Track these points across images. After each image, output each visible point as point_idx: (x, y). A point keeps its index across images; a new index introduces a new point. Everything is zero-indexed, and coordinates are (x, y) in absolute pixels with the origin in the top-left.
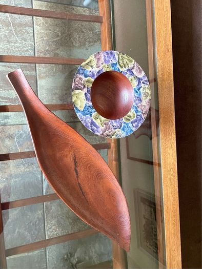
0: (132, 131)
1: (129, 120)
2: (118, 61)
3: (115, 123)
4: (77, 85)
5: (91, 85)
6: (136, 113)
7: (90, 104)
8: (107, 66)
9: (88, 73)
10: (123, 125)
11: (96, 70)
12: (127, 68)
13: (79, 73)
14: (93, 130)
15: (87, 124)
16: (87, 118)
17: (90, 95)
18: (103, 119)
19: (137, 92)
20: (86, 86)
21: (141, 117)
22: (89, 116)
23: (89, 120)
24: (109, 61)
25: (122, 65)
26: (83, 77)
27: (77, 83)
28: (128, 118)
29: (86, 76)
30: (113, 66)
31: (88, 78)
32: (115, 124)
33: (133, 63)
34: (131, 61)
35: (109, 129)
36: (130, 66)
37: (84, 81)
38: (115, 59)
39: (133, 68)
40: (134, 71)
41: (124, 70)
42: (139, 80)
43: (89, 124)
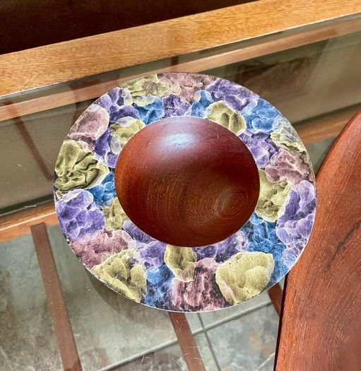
0: (260, 103)
1: (236, 116)
2: (83, 186)
3: (261, 153)
4: (204, 294)
5: (187, 251)
6: (208, 104)
7: (240, 236)
8: (111, 218)
9: (156, 269)
10: (257, 131)
11: (136, 249)
12: (95, 156)
13: (168, 298)
14: (310, 207)
15: (304, 231)
16: (285, 235)
17: (216, 245)
18: (264, 189)
19: (153, 114)
20: (195, 265)
21: (215, 88)
22: (277, 230)
23: (288, 228)
24: (93, 215)
25: (90, 174)
26: (173, 284)
27: (199, 296)
28: (231, 122)
29: (167, 275)
30: (104, 199)
31: (169, 266)
32: (265, 152)
33: (73, 142)
34: (71, 150)
35: (283, 164)
36: (87, 150)
37: (185, 276)
38: (81, 197)
39: (89, 140)
40: (97, 135)
41: (103, 164)
42: (116, 115)
43: (300, 222)
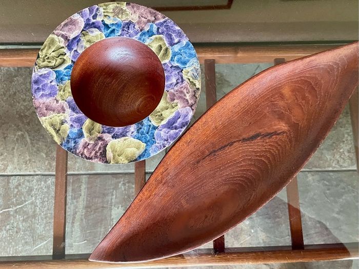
0: (187, 45)
1: (167, 49)
2: (52, 68)
3: (171, 80)
4: (96, 152)
5: (98, 126)
6: (153, 34)
7: (133, 128)
8: (62, 92)
9: (75, 130)
10: (176, 64)
11: (69, 115)
12: (65, 50)
13: (75, 148)
14: (183, 125)
15: (171, 137)
16: (159, 136)
17: (116, 128)
18: (162, 104)
19: (113, 31)
20: (99, 135)
21: (162, 24)
22: (156, 132)
23: (163, 133)
24: (52, 87)
25: (59, 61)
26: (82, 142)
27: (94, 152)
28: (162, 52)
29: (81, 135)
30: (62, 79)
31: (84, 131)
32: (174, 81)
33: (55, 37)
34: (53, 42)
35: (182, 92)
36: (62, 45)
37: (91, 139)
38: (49, 74)
39: (66, 38)
40: (72, 36)
41: (69, 57)
42: (89, 25)
43: (172, 132)
